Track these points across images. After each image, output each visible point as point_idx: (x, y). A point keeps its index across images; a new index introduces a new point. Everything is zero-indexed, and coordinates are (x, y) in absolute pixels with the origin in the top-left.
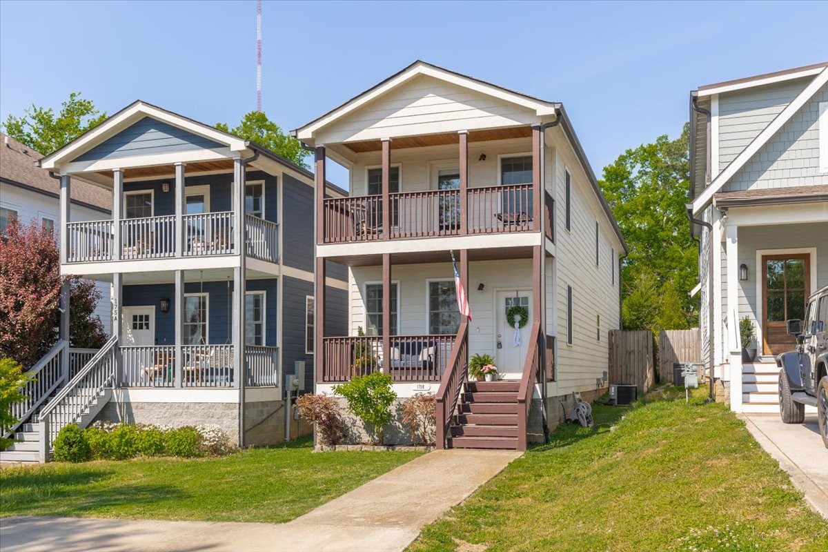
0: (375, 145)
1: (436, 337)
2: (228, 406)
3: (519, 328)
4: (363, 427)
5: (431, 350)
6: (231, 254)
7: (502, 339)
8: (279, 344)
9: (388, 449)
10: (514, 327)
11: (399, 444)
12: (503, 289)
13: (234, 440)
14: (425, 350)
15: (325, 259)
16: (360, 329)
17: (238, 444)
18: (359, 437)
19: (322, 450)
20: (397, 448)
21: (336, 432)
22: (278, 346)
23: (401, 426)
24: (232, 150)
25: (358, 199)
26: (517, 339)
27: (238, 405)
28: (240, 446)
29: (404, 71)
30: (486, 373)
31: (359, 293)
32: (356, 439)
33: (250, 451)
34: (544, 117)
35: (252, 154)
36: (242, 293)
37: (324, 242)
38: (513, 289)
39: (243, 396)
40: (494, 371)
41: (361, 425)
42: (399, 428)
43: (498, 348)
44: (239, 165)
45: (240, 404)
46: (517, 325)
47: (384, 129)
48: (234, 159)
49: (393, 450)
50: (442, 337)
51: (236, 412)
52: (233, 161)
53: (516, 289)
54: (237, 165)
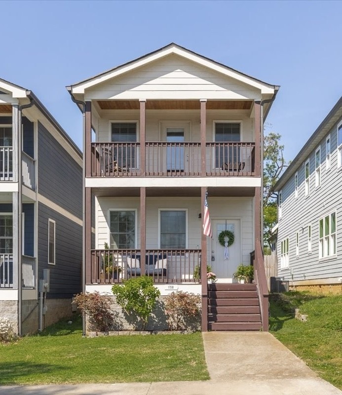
0: (133, 104)
1: (165, 251)
2: (9, 303)
3: (228, 246)
4: (124, 318)
5: (165, 261)
6: (10, 181)
7: (215, 254)
8: (36, 255)
9: (151, 334)
10: (224, 246)
11: (159, 330)
12: (216, 218)
13: (15, 330)
14: (160, 261)
15: (92, 188)
16: (106, 245)
17: (17, 333)
18: (121, 325)
19: (97, 335)
20: (159, 333)
21: (104, 322)
22: (35, 256)
23: (155, 317)
24: (13, 97)
25: (102, 144)
26: (227, 254)
27: (17, 302)
28: (19, 334)
29: (161, 50)
30: (209, 278)
31: (104, 217)
32: (119, 327)
33: (28, 339)
34: (264, 95)
35: (28, 102)
36: (20, 213)
37: (92, 176)
38: (223, 218)
39: (20, 295)
40: (215, 277)
41: (123, 316)
42: (154, 318)
43: (212, 260)
44: (17, 109)
45: (18, 301)
46: (226, 244)
47: (142, 92)
48: (12, 104)
49: (155, 334)
50: (169, 251)
51: (15, 307)
52: (11, 106)
53: (226, 218)
54: (15, 110)
